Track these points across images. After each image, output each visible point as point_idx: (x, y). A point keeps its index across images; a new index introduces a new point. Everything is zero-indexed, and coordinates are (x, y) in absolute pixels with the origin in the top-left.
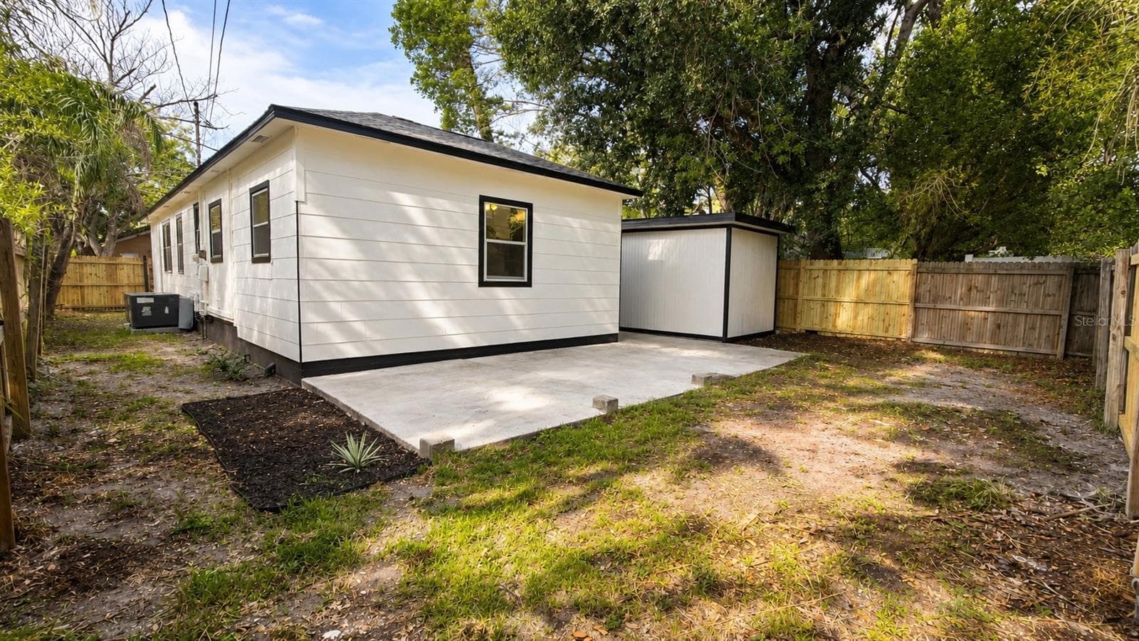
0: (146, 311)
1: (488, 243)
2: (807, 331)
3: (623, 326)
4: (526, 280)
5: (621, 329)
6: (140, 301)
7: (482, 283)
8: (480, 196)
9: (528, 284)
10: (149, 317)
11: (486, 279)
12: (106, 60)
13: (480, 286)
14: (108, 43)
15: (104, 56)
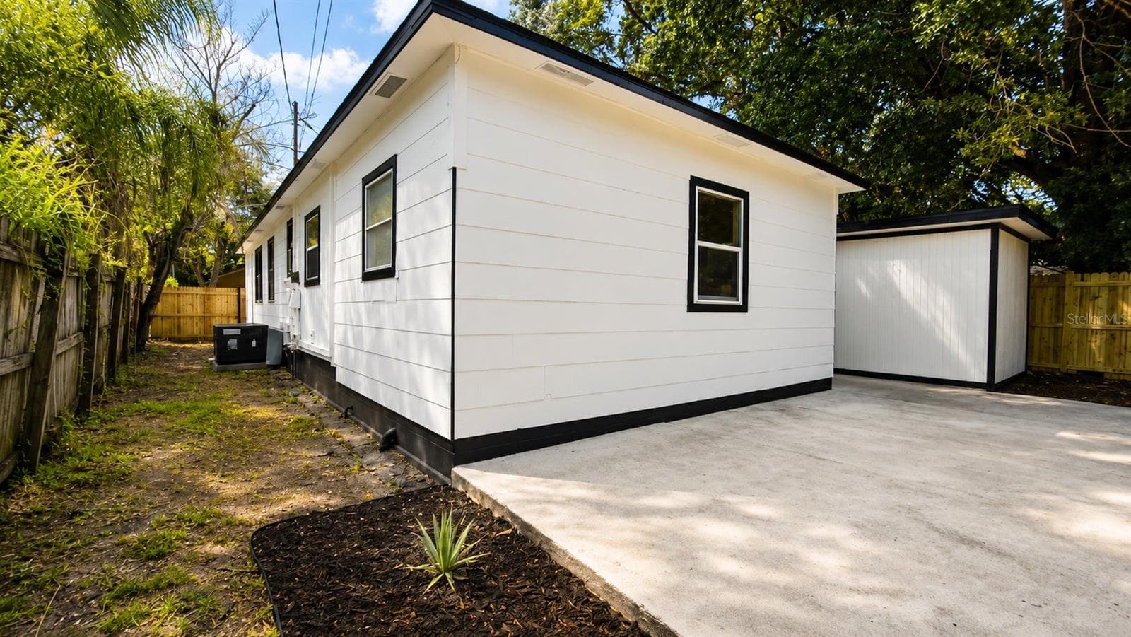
0: (233, 344)
1: (699, 247)
2: (1078, 371)
3: (840, 367)
4: (740, 302)
5: (837, 371)
6: (226, 332)
7: (692, 307)
8: (692, 177)
9: (743, 309)
10: (234, 350)
11: (697, 300)
12: (211, 88)
13: (689, 310)
14: (214, 71)
15: (210, 85)
